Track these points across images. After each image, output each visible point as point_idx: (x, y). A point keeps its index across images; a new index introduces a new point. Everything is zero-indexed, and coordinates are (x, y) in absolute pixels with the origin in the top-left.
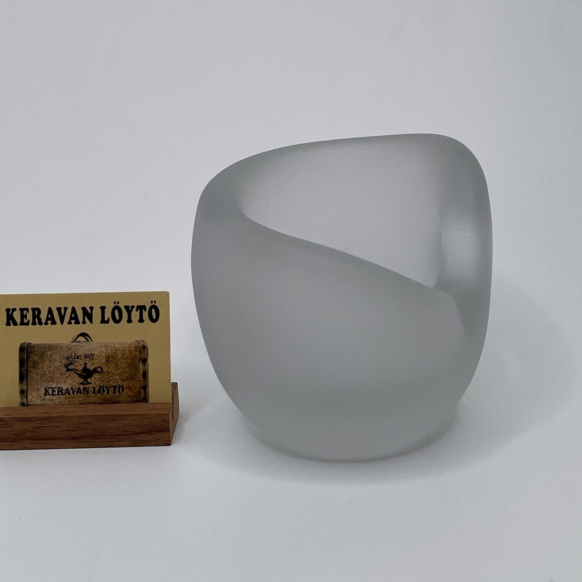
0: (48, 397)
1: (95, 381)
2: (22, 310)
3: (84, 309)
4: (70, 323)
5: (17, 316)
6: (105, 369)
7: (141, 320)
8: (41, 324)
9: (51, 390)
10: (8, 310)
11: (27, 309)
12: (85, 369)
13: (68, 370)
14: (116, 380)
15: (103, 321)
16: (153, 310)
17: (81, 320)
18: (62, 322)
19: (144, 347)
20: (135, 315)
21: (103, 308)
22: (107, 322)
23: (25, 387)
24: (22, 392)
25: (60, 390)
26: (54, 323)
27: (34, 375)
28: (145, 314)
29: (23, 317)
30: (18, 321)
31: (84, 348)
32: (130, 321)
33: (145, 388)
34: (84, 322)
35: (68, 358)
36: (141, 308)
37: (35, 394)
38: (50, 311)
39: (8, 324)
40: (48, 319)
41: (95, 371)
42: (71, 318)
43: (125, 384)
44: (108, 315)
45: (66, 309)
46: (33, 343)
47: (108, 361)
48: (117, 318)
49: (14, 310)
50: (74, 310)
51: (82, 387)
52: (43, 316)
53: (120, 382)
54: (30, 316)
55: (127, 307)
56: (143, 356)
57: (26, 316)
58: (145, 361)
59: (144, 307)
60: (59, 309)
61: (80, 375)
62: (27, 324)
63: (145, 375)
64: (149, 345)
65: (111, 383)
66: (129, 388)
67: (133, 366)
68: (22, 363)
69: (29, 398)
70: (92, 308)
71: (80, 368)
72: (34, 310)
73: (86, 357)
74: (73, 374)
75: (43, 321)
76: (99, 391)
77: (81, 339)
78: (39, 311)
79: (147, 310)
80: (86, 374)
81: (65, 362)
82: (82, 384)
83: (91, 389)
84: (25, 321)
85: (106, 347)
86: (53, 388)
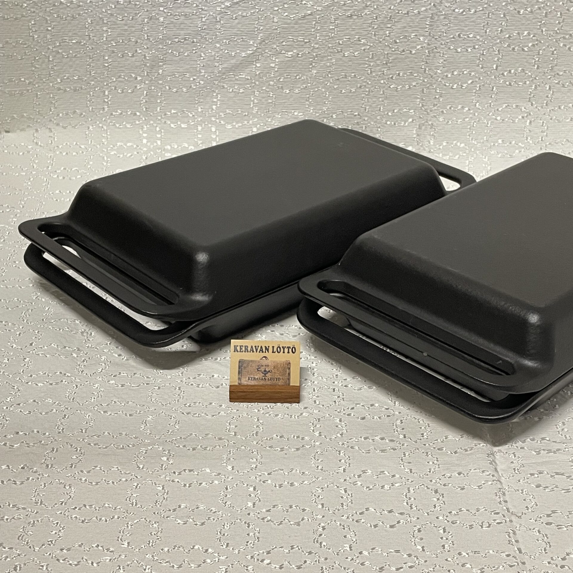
0: (249, 381)
1: (269, 375)
2: (240, 346)
3: (266, 347)
4: (260, 352)
5: (238, 348)
6: (273, 371)
7: (288, 352)
8: (248, 352)
9: (250, 379)
10: (235, 346)
11: (243, 346)
12: (265, 371)
13: (258, 371)
14: (277, 376)
15: (273, 352)
16: (293, 349)
17: (264, 351)
18: (256, 352)
19: (289, 363)
20: (286, 350)
21: (273, 347)
22: (275, 352)
23: (240, 377)
24: (239, 379)
25: (254, 378)
26: (253, 352)
27: (244, 372)
28: (290, 350)
29: (241, 349)
30: (239, 351)
31: (264, 362)
32: (284, 352)
33: (289, 379)
34: (265, 352)
35: (258, 366)
36: (289, 348)
37: (244, 379)
38: (252, 347)
39: (235, 351)
40: (251, 350)
41: (269, 371)
42: (260, 350)
43: (281, 377)
44: (275, 350)
45: (258, 346)
46: (245, 359)
47: (274, 368)
48: (279, 351)
49: (237, 346)
50: (261, 347)
51: (263, 378)
52: (249, 349)
53: (279, 377)
54: (244, 349)
55: (283, 347)
56: (288, 366)
57: (242, 349)
58: (289, 369)
59: (290, 347)
60: (255, 346)
61: (263, 373)
62: (243, 352)
63: (289, 374)
64: (291, 362)
65: (276, 377)
66: (282, 379)
67: (284, 370)
68: (239, 368)
69: (242, 381)
70: (269, 347)
71: (263, 370)
72: (245, 346)
73: (266, 366)
74: (260, 372)
75: (249, 351)
76: (270, 380)
77: (264, 358)
78: (247, 347)
79: (291, 348)
80: (265, 372)
81: (257, 367)
82: (263, 376)
83: (267, 379)
84: (242, 350)
85: (274, 362)
86: (252, 378)
